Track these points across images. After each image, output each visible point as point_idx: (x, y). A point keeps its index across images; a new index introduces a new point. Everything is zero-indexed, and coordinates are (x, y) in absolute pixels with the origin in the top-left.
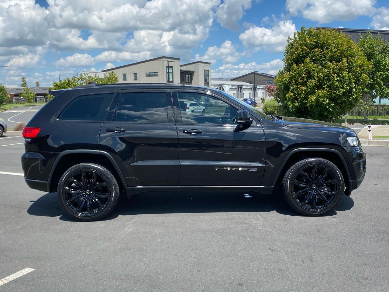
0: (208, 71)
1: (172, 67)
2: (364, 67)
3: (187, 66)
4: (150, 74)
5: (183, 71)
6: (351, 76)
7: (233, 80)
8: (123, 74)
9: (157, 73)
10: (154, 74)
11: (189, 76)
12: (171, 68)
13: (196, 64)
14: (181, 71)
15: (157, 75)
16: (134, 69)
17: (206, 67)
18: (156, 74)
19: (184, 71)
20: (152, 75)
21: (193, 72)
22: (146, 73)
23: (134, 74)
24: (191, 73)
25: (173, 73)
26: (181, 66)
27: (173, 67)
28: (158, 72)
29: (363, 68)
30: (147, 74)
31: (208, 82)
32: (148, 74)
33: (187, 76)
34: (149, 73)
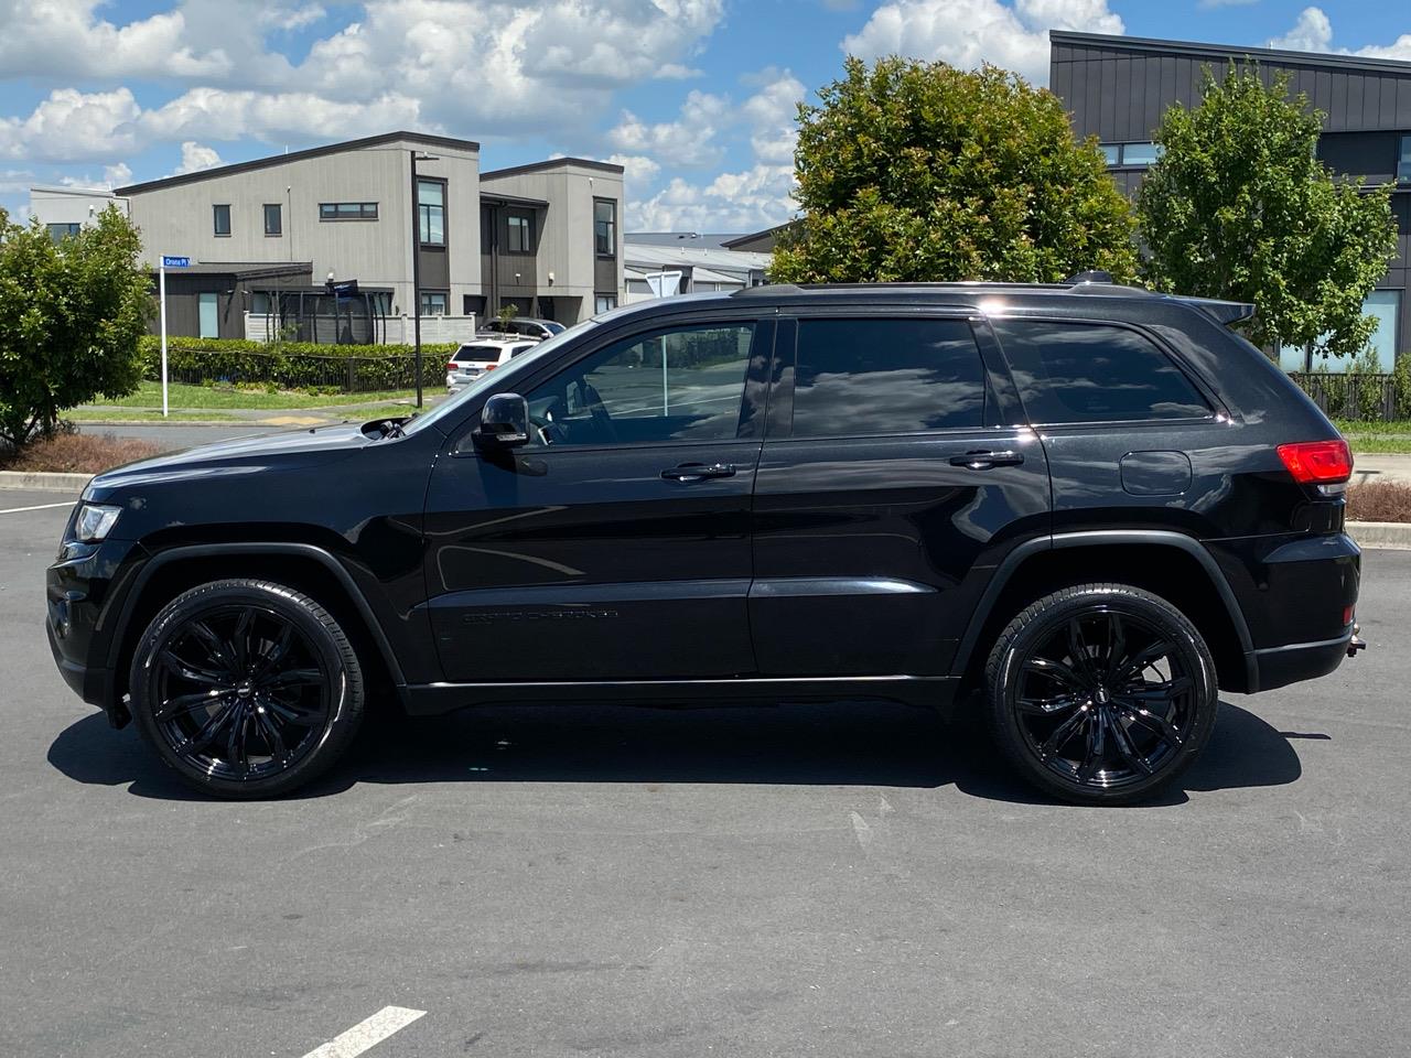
0: (613, 202)
1: (442, 182)
2: (1106, 223)
3: (516, 177)
4: (341, 208)
5: (495, 200)
6: (1052, 259)
7: (737, 244)
8: (216, 207)
9: (372, 208)
10: (358, 208)
11: (525, 223)
12: (440, 186)
13: (557, 170)
14: (482, 198)
15: (374, 216)
16: (268, 185)
17: (604, 185)
18: (367, 208)
19: (500, 201)
20: (348, 216)
21: (545, 206)
22: (321, 205)
23: (265, 206)
24: (534, 212)
25: (445, 207)
26: (484, 177)
27: (446, 180)
28: (376, 204)
29: (1101, 227)
30: (326, 209)
31: (612, 252)
32: (332, 209)
33: (514, 222)
34: (336, 205)
